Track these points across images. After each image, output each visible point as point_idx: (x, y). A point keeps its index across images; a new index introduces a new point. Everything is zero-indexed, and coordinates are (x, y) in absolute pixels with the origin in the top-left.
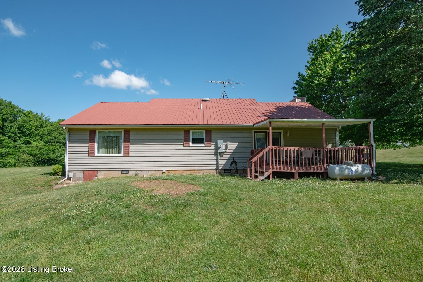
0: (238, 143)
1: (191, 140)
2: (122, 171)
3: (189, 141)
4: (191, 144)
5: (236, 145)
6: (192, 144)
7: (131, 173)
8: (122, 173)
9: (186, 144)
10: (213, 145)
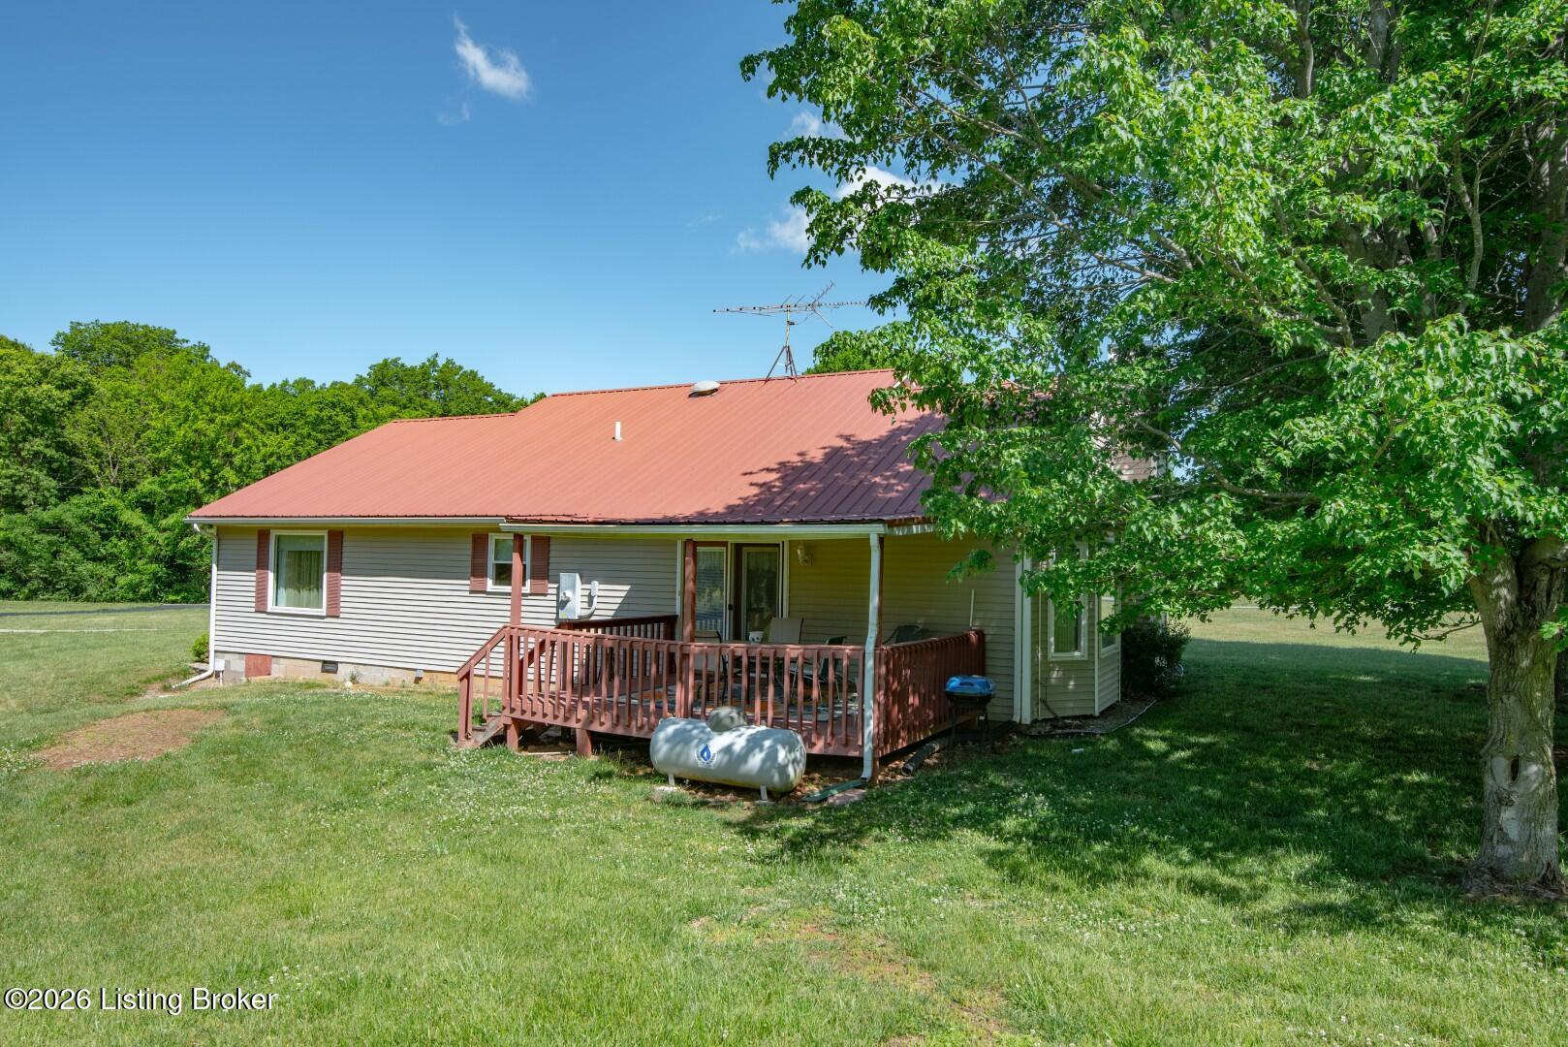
0: (627, 588)
1: (491, 570)
2: (325, 662)
3: (484, 575)
4: (490, 586)
5: (624, 594)
6: (495, 584)
7: (344, 671)
8: (324, 671)
9: (476, 582)
10: (552, 588)
